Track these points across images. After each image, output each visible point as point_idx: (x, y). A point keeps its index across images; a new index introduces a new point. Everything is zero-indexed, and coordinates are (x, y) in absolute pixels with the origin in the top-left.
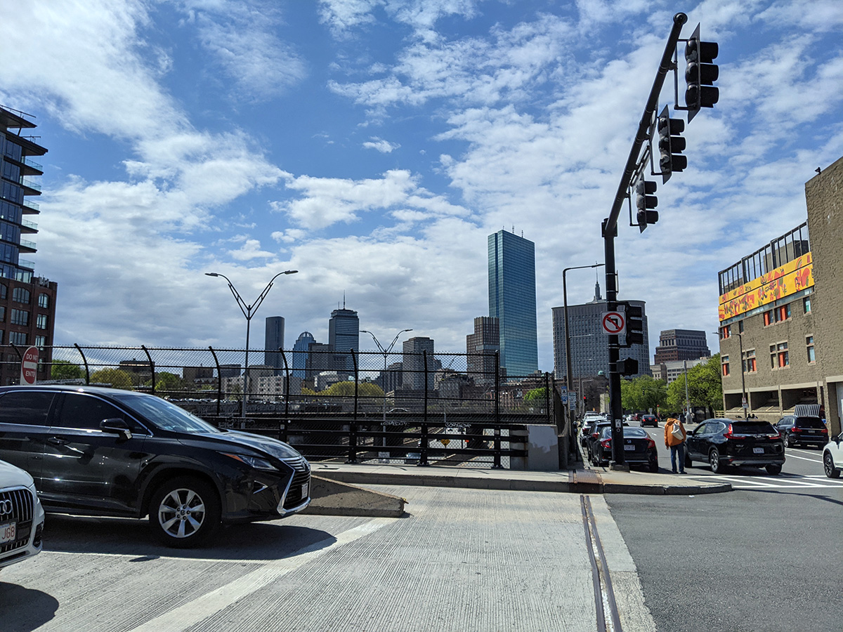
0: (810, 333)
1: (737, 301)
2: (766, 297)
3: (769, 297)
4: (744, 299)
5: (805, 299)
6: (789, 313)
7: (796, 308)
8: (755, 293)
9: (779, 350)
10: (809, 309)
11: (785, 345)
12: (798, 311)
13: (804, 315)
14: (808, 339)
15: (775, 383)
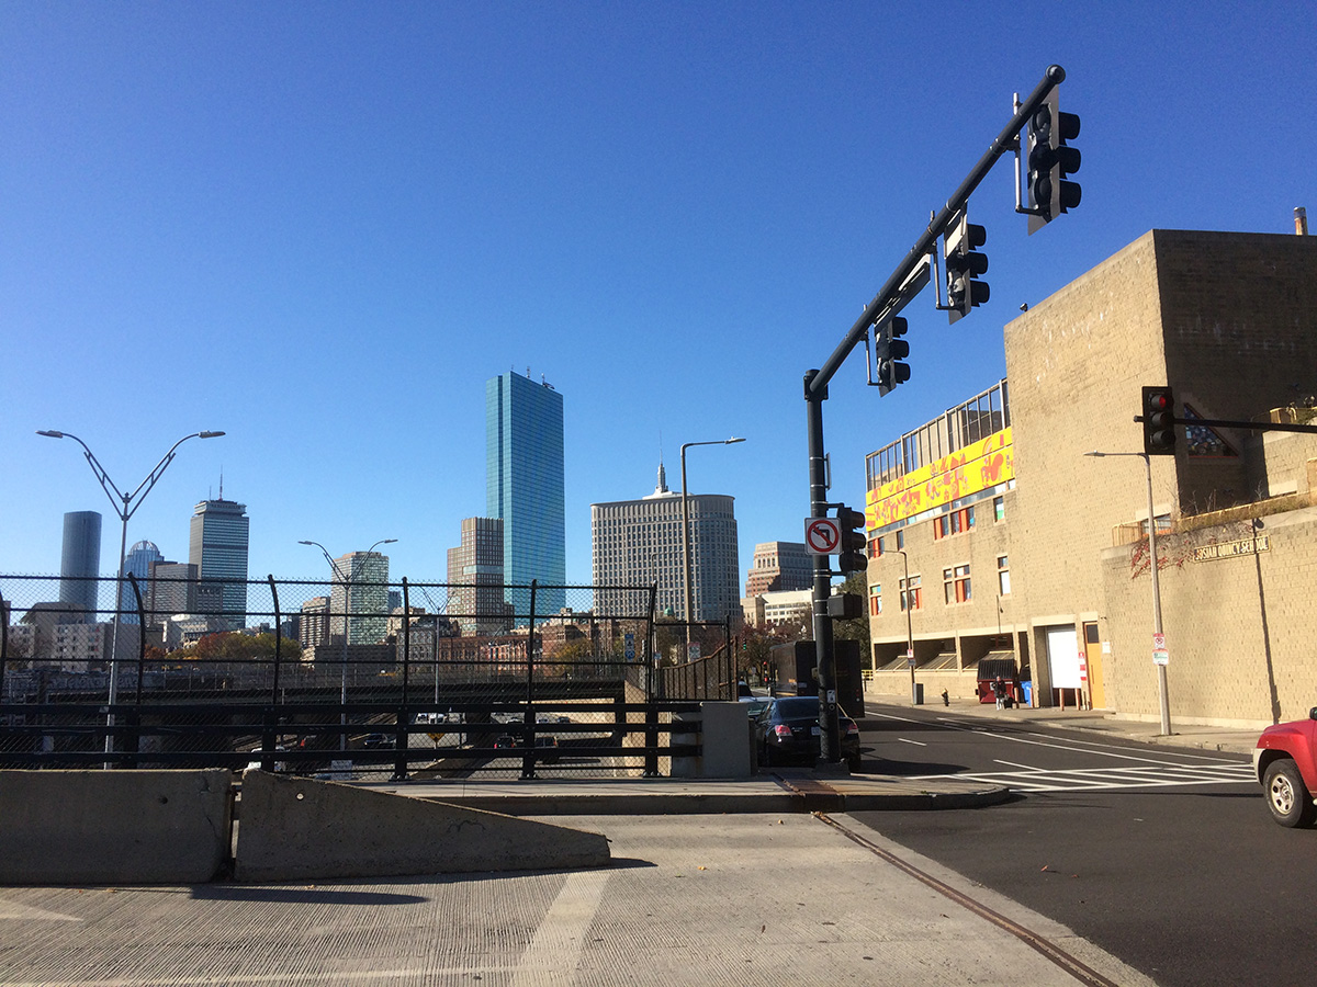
0: (1003, 551)
1: (894, 500)
2: (938, 495)
3: (942, 495)
4: (904, 499)
5: (996, 501)
6: (972, 521)
7: (982, 515)
8: (922, 488)
9: (956, 576)
10: (1001, 516)
11: (966, 568)
12: (986, 517)
13: (995, 524)
14: (1000, 560)
15: (951, 627)
